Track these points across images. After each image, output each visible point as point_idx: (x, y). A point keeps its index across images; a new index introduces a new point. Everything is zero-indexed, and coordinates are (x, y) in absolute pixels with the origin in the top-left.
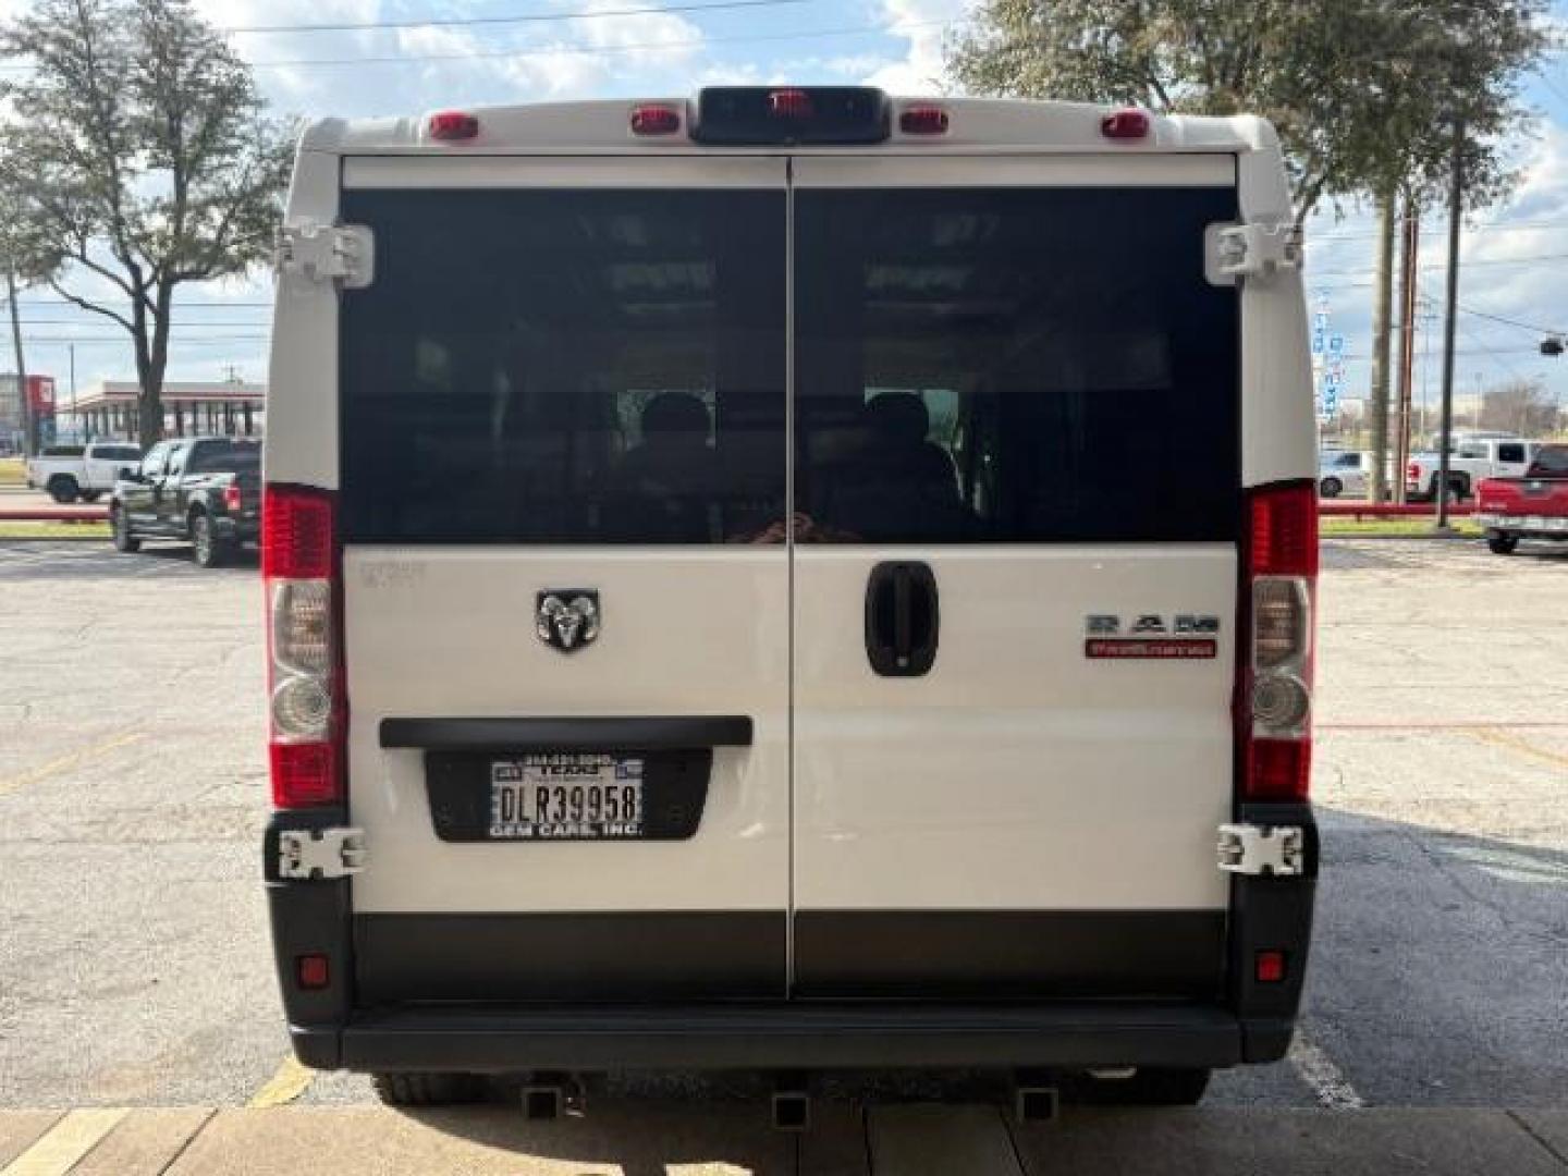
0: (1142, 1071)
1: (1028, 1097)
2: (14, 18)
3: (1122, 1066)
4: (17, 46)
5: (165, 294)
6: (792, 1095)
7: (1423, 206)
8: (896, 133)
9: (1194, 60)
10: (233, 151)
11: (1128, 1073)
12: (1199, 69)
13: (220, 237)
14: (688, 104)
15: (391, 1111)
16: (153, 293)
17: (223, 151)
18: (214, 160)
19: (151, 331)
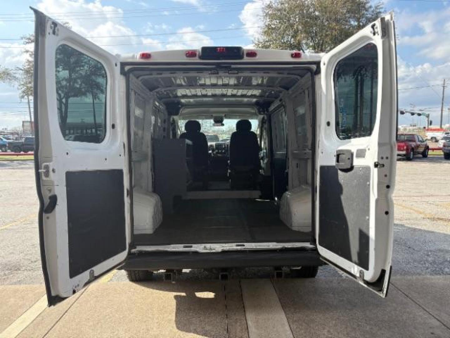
0: (302, 267)
1: (277, 273)
2: (29, 35)
3: (299, 266)
4: (30, 41)
5: (67, 101)
6: (225, 273)
7: (365, 78)
8: (245, 56)
9: (311, 44)
10: (83, 66)
11: (299, 268)
12: (312, 46)
13: (80, 86)
14: (199, 51)
15: (131, 283)
16: (64, 100)
17: (80, 66)
18: (78, 69)
19: (63, 110)
